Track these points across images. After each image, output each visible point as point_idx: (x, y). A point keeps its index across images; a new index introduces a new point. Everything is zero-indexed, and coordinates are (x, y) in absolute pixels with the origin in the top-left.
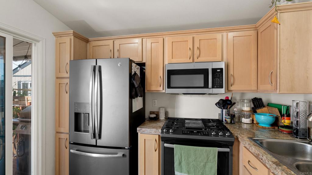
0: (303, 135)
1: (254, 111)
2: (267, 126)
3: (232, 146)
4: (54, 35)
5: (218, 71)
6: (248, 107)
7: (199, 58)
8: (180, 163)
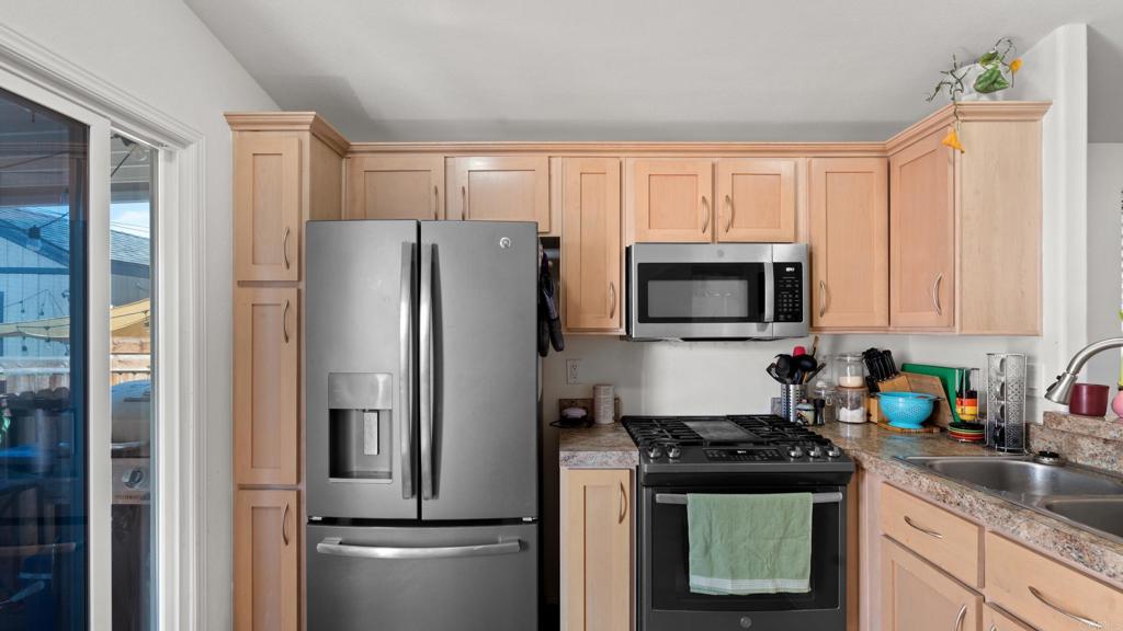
0: (1015, 441)
1: (871, 387)
2: (914, 427)
3: (845, 485)
4: (230, 124)
5: (788, 269)
6: (856, 375)
7: (731, 230)
8: (707, 549)
